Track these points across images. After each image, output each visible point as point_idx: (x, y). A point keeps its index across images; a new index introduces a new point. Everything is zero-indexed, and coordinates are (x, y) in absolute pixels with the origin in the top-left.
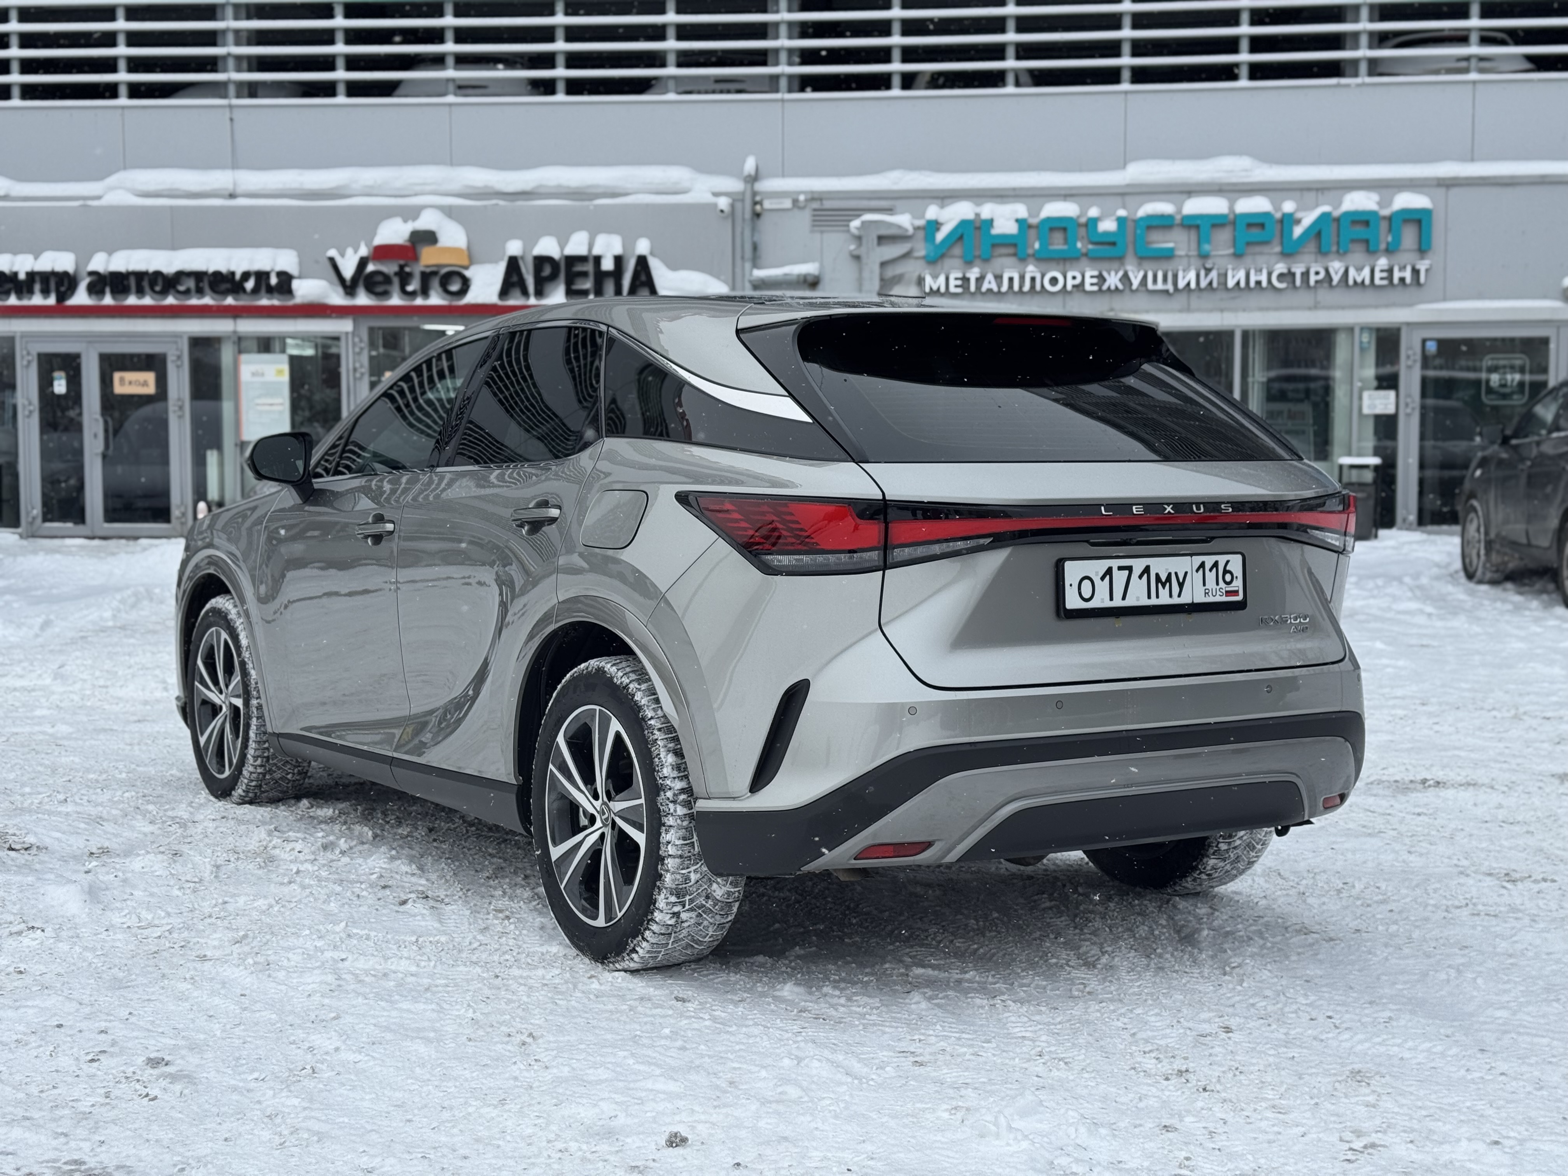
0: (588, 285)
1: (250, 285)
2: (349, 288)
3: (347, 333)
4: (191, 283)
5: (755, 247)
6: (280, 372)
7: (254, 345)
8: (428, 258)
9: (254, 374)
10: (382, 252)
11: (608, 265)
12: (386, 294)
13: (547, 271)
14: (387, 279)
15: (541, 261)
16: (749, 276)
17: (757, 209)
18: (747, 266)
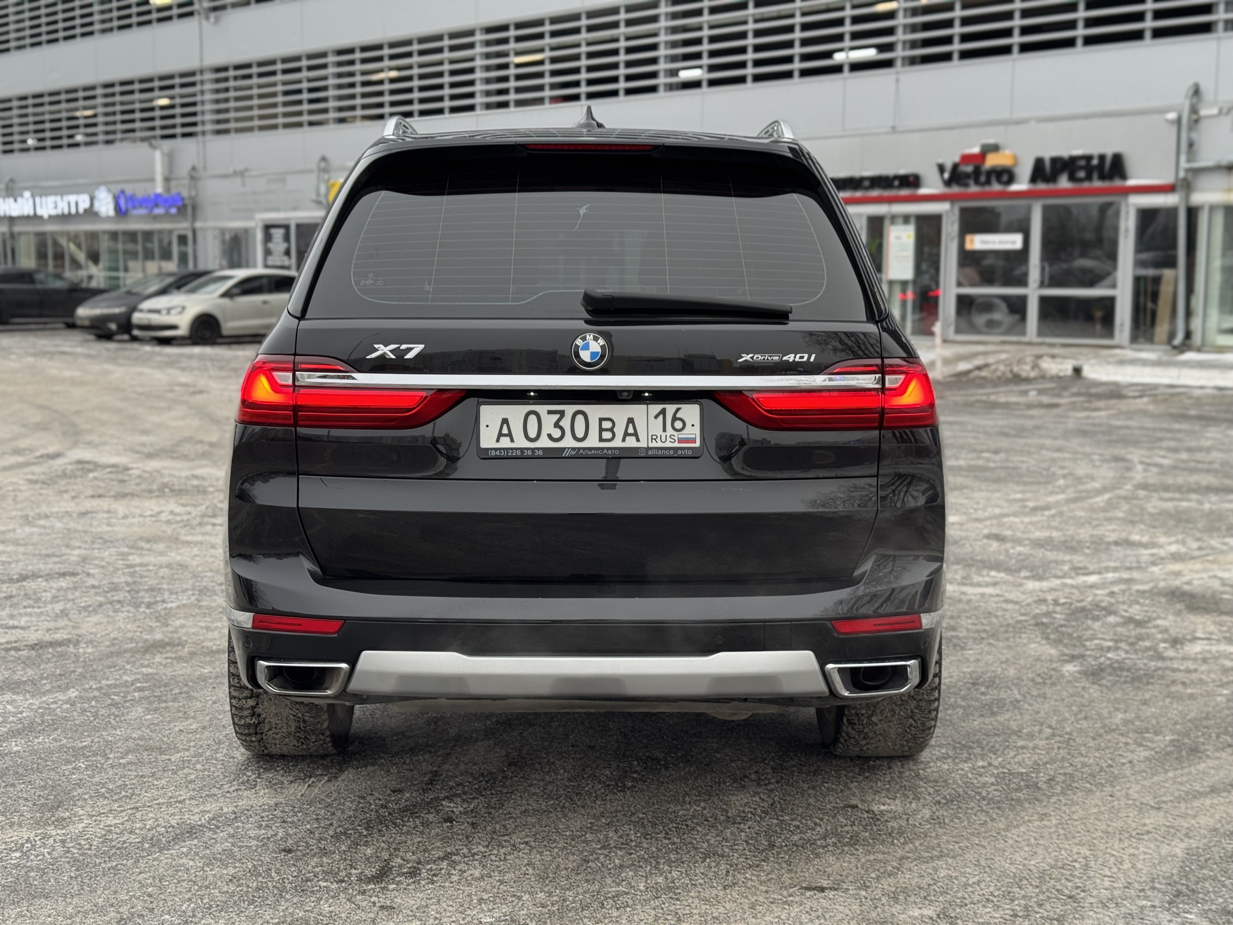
0: (1082, 174)
1: (896, 183)
2: (948, 183)
3: (947, 212)
4: (867, 183)
5: (1191, 145)
6: (909, 237)
7: (900, 220)
8: (992, 161)
9: (898, 238)
10: (966, 159)
11: (1095, 162)
12: (966, 185)
13: (1059, 166)
14: (967, 176)
15: (1055, 161)
16: (1184, 164)
17: (1194, 117)
18: (1183, 158)
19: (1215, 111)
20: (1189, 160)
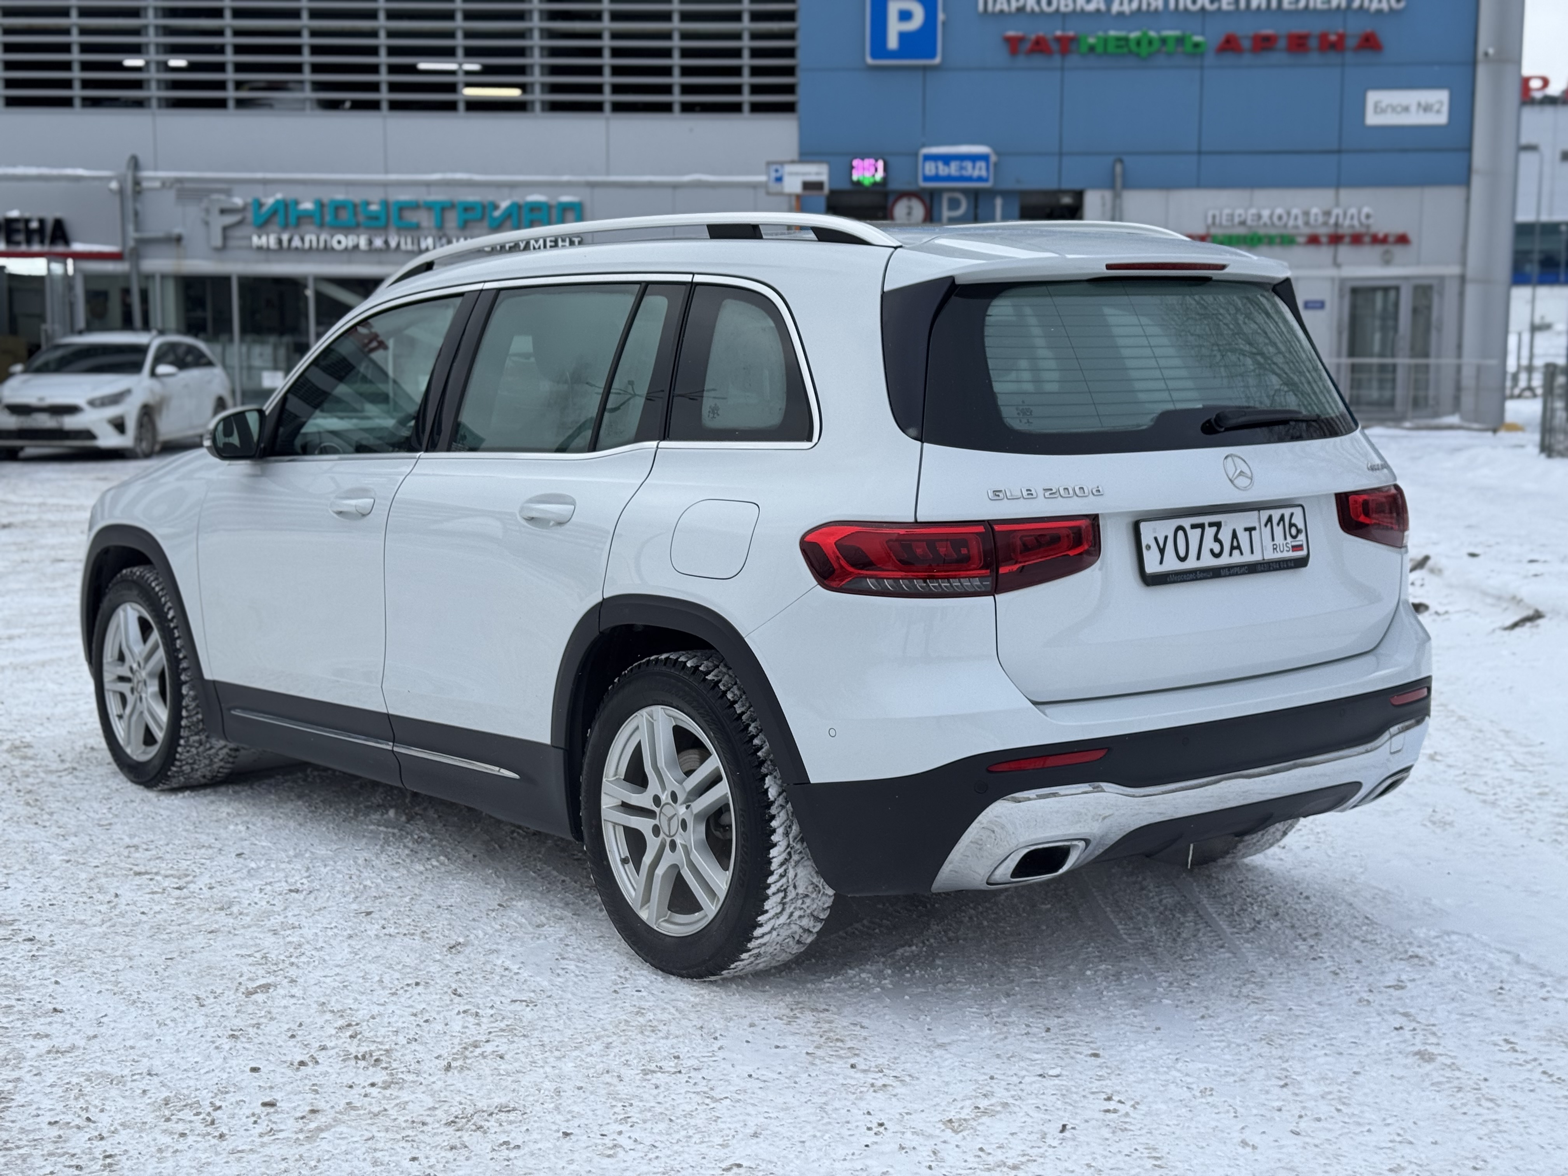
0: (21, 237)
5: (136, 214)
11: (34, 225)
16: (132, 234)
17: (138, 188)
18: (131, 228)
19: (157, 184)
20: (137, 229)
